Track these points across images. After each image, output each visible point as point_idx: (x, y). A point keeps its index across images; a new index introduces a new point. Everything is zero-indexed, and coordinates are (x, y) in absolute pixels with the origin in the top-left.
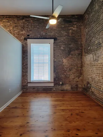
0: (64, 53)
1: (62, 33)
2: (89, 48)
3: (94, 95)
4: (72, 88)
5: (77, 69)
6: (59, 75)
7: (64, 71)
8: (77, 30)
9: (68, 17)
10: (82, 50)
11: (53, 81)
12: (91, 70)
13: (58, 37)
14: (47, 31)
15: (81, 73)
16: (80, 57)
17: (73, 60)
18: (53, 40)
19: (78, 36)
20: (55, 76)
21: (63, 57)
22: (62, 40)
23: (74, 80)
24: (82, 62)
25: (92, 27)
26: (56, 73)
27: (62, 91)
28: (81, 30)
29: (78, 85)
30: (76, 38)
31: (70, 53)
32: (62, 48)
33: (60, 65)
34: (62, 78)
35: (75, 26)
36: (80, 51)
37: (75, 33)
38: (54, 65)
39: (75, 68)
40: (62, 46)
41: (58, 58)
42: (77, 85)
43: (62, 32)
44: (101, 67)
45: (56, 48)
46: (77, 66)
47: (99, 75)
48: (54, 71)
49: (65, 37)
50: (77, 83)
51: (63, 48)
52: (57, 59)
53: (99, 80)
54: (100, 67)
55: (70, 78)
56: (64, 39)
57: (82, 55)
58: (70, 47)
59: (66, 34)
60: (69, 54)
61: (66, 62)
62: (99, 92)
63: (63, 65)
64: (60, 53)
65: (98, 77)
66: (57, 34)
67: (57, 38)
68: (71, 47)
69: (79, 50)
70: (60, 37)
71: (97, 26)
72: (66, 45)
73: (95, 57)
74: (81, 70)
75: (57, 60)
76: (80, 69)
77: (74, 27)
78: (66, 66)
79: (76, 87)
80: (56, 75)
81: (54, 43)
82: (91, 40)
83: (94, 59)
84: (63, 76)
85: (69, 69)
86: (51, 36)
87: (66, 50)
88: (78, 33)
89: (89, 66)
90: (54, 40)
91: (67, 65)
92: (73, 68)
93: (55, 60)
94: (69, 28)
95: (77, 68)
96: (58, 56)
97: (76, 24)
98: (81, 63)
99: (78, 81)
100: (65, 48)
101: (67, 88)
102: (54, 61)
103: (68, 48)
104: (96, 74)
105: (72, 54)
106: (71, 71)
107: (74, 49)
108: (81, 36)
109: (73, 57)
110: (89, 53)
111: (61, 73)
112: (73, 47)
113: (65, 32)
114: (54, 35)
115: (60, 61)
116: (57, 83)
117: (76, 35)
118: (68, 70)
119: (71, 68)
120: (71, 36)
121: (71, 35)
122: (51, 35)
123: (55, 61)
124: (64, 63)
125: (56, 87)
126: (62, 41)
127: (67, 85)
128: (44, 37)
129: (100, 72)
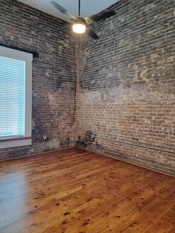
0: (51, 84)
1: (48, 46)
2: (94, 81)
3: (101, 149)
4: (61, 144)
5: (69, 113)
6: (41, 123)
7: (50, 115)
8: (70, 49)
9: (57, 22)
10: (76, 82)
11: (30, 136)
12: (95, 114)
13: (40, 51)
14: (18, 34)
15: (74, 119)
16: (73, 93)
17: (64, 97)
18: (32, 55)
19: (72, 59)
20: (35, 126)
21: (49, 91)
22: (47, 59)
23: (65, 130)
24: (75, 101)
25: (101, 52)
26: (37, 120)
27: (46, 151)
28: (74, 51)
29: (70, 138)
30: (68, 61)
31: (60, 85)
32: (47, 74)
33: (43, 105)
34: (46, 128)
35: (68, 42)
36: (74, 84)
37: (66, 53)
38: (33, 105)
39: (66, 111)
40: (47, 70)
41: (41, 92)
42: (68, 139)
43: (47, 44)
44: (118, 110)
45: (36, 72)
46: (69, 108)
47: (113, 120)
48: (32, 115)
49: (52, 54)
50: (68, 135)
51: (49, 74)
52: (38, 92)
53: (113, 127)
54: (116, 109)
55: (59, 127)
56: (50, 59)
57: (76, 91)
58: (60, 75)
59: (54, 50)
60: (59, 87)
61: (53, 101)
62: (112, 143)
63: (49, 105)
64: (44, 83)
65: (111, 123)
66: (38, 46)
67: (38, 54)
68: (62, 76)
69: (72, 82)
70: (43, 52)
71: (112, 53)
72: (53, 69)
73: (105, 96)
74: (74, 114)
75: (39, 95)
76: (72, 112)
77: (66, 43)
78: (53, 107)
79: (67, 141)
80: (36, 123)
81: (33, 62)
82: (97, 71)
83: (105, 99)
84: (48, 124)
85: (58, 113)
86: (28, 47)
87: (54, 80)
88: (71, 55)
89: (93, 108)
90: (34, 57)
91: (55, 106)
92: (64, 111)
93: (35, 95)
94: (59, 42)
95: (69, 110)
96: (41, 88)
97: (68, 39)
98: (75, 104)
99: (69, 132)
100: (52, 75)
101: (53, 144)
102: (33, 97)
103: (56, 75)
104: (107, 120)
105: (63, 88)
106: (60, 115)
107: (65, 79)
108: (74, 60)
109: (64, 92)
110: (93, 89)
111: (45, 119)
112: (65, 76)
113: (51, 46)
114: (33, 47)
115: (43, 98)
116: (38, 139)
117: (68, 56)
118: (56, 114)
119: (61, 110)
120: (62, 57)
121: (61, 54)
122: (27, 45)
123: (35, 97)
124: (50, 102)
125: (36, 145)
126: (47, 61)
127: (55, 140)
128: (12, 44)
129: (116, 117)
